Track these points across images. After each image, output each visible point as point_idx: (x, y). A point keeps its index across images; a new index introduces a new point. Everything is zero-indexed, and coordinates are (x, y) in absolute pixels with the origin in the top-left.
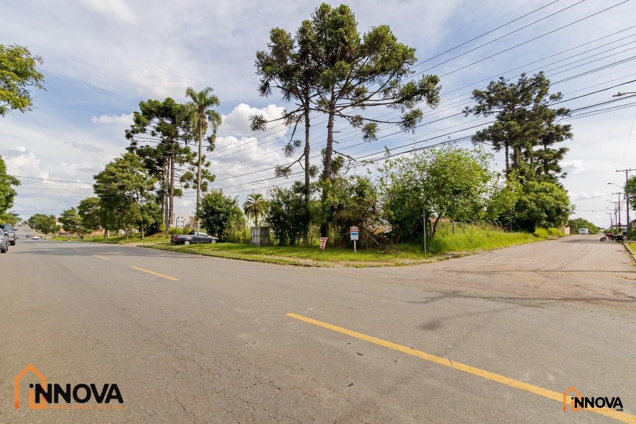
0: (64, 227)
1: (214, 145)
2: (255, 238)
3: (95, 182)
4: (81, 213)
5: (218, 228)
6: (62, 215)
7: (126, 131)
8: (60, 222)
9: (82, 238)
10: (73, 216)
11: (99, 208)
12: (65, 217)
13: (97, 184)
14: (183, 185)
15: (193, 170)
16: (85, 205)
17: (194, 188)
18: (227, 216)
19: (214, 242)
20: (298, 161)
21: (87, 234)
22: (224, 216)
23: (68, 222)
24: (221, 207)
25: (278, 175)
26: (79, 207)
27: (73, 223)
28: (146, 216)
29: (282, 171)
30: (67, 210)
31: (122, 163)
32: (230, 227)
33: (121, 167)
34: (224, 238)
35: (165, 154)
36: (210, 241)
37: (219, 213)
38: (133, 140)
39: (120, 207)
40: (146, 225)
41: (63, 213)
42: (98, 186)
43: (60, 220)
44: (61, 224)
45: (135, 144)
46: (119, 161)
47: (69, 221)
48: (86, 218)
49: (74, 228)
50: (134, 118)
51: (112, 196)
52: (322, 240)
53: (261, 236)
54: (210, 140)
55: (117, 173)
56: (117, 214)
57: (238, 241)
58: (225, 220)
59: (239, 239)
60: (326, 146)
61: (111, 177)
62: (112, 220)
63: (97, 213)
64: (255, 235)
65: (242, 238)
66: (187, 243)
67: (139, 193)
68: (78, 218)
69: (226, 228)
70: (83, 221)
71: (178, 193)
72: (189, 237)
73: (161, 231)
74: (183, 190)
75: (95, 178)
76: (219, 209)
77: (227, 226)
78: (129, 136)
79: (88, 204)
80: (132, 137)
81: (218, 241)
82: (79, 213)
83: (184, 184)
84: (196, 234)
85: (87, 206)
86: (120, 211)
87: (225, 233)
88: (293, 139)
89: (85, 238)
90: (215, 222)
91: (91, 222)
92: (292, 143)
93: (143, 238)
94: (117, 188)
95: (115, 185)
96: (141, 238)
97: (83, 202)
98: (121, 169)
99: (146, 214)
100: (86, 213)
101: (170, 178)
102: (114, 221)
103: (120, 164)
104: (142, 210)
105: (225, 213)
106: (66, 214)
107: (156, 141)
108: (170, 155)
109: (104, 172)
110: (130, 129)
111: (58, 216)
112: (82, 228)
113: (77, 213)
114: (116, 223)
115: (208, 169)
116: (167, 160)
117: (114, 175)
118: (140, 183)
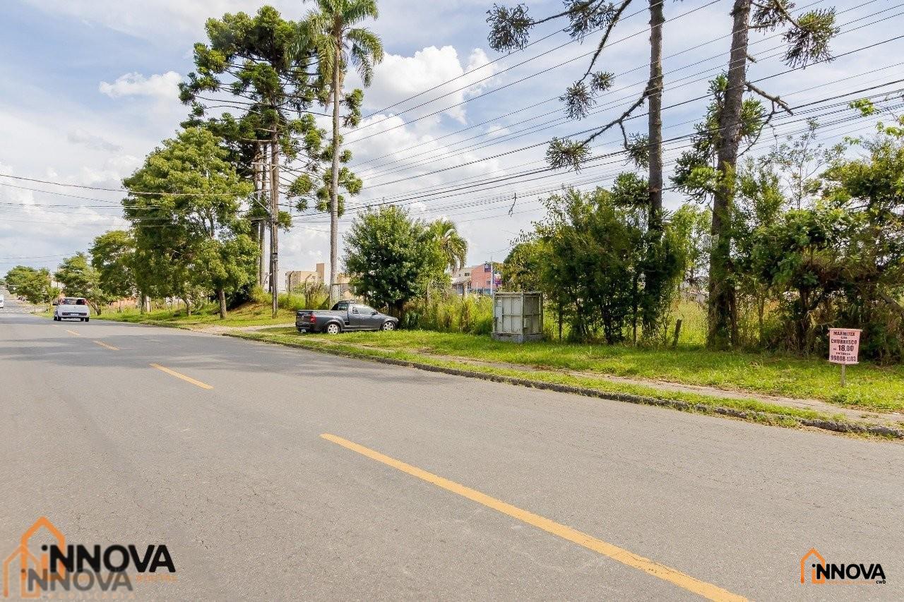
0: (64, 291)
1: (357, 114)
2: (508, 320)
3: (125, 194)
4: (97, 263)
5: (398, 295)
6: (62, 267)
7: (181, 86)
8: (58, 281)
9: (99, 313)
10: (81, 269)
11: (134, 250)
12: (67, 272)
13: (132, 198)
14: (292, 204)
15: (314, 169)
16: (103, 248)
17: (320, 208)
18: (417, 268)
19: (389, 327)
20: (620, 121)
21: (107, 306)
22: (411, 268)
23: (71, 281)
24: (405, 246)
25: (556, 164)
26: (94, 251)
27: (83, 283)
28: (233, 267)
29: (567, 152)
30: (69, 258)
31: (181, 150)
32: (424, 294)
33: (178, 158)
34: (411, 318)
35: (259, 136)
36: (380, 326)
37: (402, 258)
38: (195, 104)
39: (178, 249)
40: (232, 288)
41: (63, 263)
42: (134, 202)
43: (59, 277)
44: (61, 286)
45: (199, 112)
46: (172, 146)
47: (75, 278)
48: (107, 273)
49: (84, 292)
50: (195, 57)
51: (164, 221)
52: (838, 337)
53: (525, 316)
54: (351, 102)
55: (172, 172)
56: (172, 263)
57: (446, 326)
58: (412, 276)
59: (448, 321)
60: (727, 69)
61: (161, 180)
62: (163, 277)
63: (128, 261)
64: (507, 312)
65: (455, 319)
66: (333, 329)
67: (215, 216)
68: (91, 273)
69: (413, 294)
70: (102, 278)
71: (284, 221)
72: (337, 316)
73: (255, 302)
74: (294, 214)
75: (127, 184)
76: (402, 250)
77: (418, 291)
78: (186, 97)
79: (109, 244)
80: (192, 98)
81: (398, 326)
82: (94, 262)
83: (296, 200)
84: (351, 308)
85: (108, 249)
86: (177, 256)
87: (412, 308)
88: (593, 71)
89: (103, 314)
90: (391, 282)
91: (116, 281)
92: (588, 82)
93: (226, 314)
94: (173, 204)
95: (169, 199)
96: (222, 317)
97: (99, 241)
98: (179, 163)
99: (234, 263)
100: (105, 263)
101: (268, 186)
102: (165, 277)
103: (177, 153)
104: (224, 255)
105: (414, 261)
106: (68, 266)
107: (241, 106)
108: (270, 136)
109: (143, 171)
110: (189, 81)
111: (54, 269)
112: (100, 292)
113: (89, 263)
114: (169, 282)
115: (346, 165)
116: (262, 149)
117: (165, 175)
118: (219, 194)
